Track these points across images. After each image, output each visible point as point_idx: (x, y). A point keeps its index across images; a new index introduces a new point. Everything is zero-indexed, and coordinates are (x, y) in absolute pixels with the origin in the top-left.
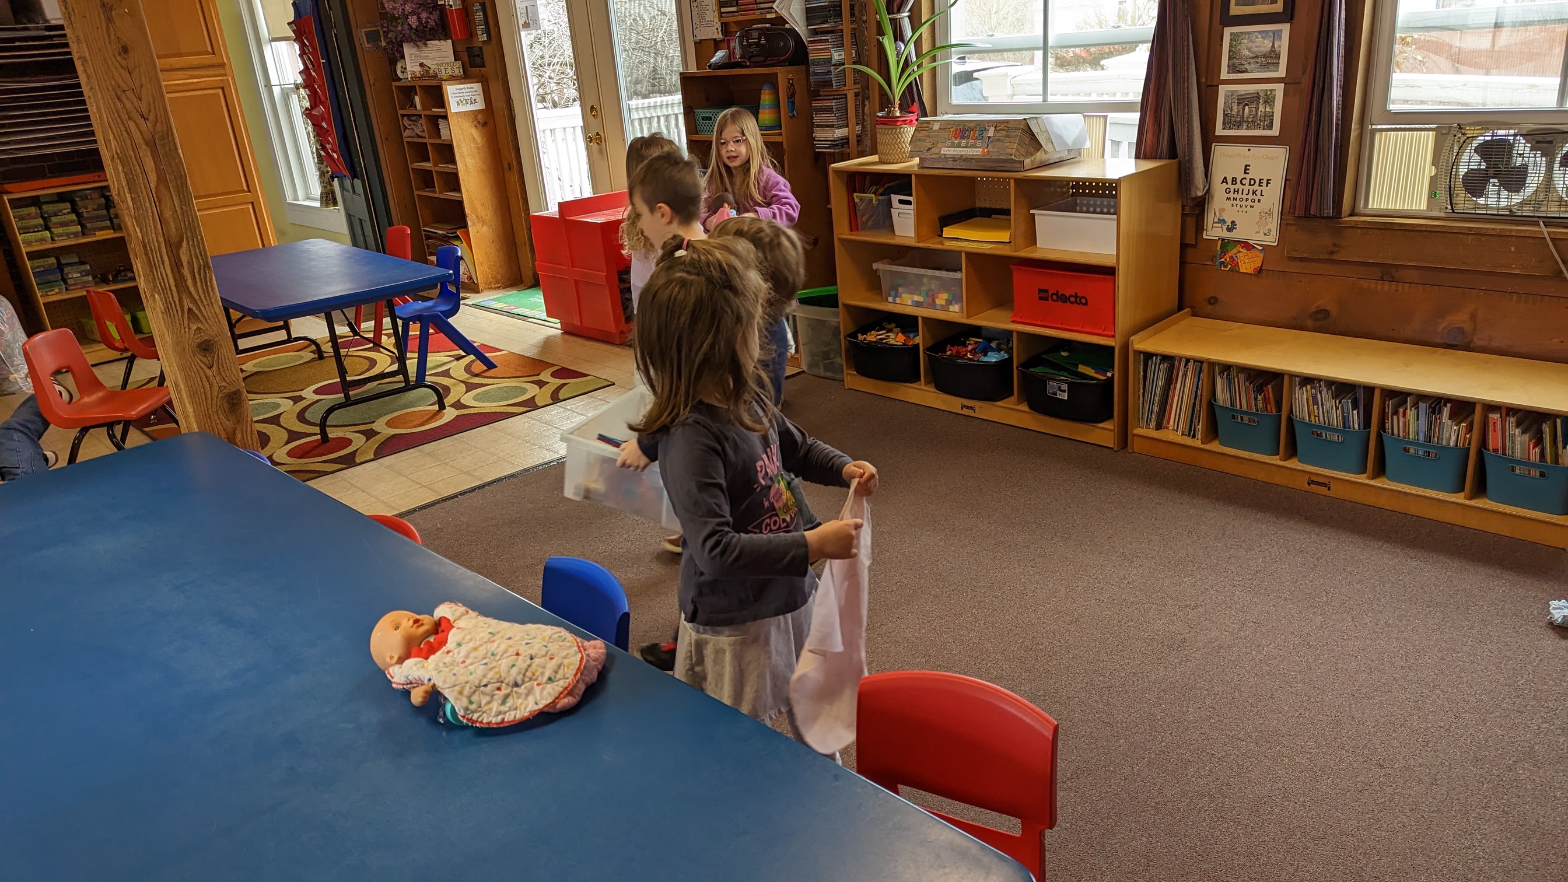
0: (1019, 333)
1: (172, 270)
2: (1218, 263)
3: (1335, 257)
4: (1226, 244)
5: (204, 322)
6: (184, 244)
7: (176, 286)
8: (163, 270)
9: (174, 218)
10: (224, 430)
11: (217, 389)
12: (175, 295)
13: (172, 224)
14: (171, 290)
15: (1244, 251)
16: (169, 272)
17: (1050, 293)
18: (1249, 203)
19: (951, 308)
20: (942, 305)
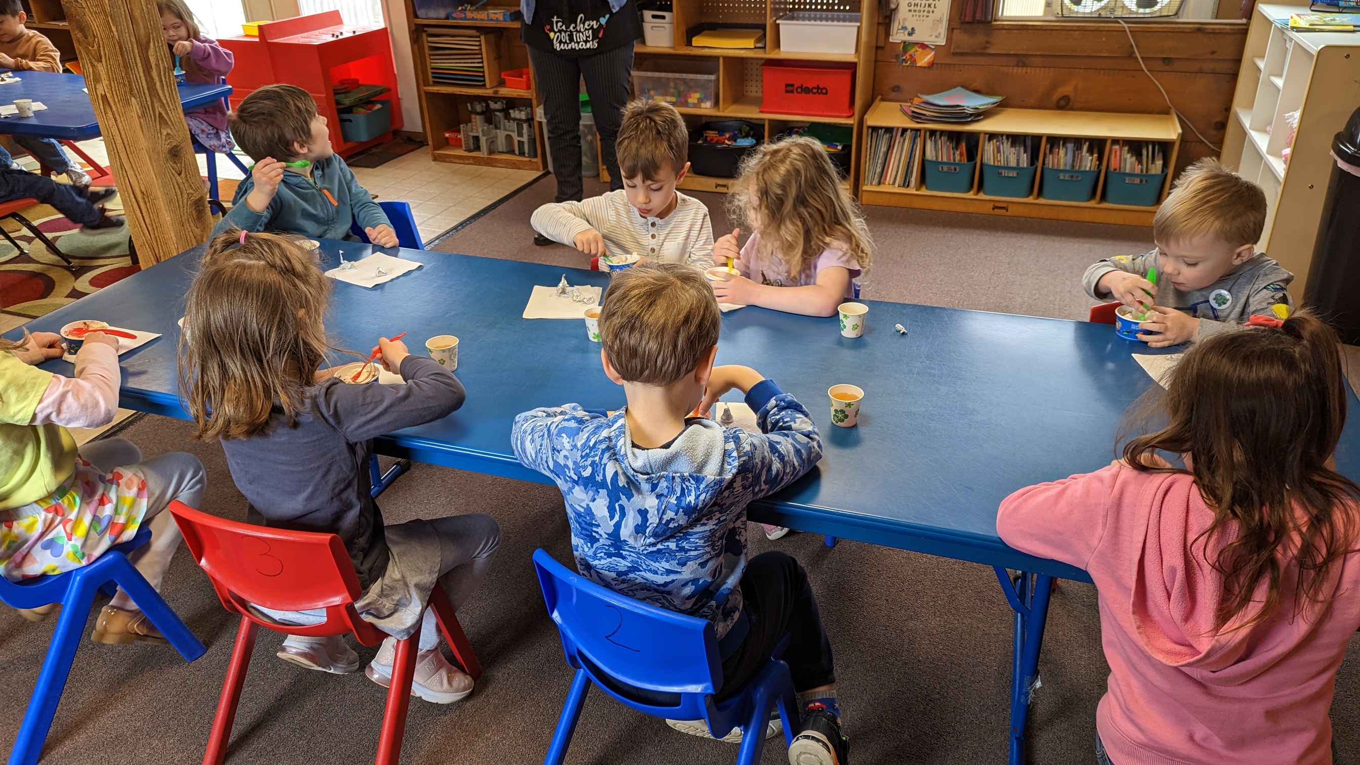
0: (770, 120)
1: (144, 72)
2: (900, 60)
3: (988, 51)
4: (906, 45)
5: (172, 127)
6: (152, 44)
7: (148, 89)
8: (137, 72)
9: (142, 17)
10: (195, 238)
11: (186, 196)
12: (148, 99)
13: (141, 24)
14: (144, 93)
15: (920, 50)
16: (142, 74)
17: (795, 87)
18: (925, 13)
19: (703, 105)
20: (694, 104)
